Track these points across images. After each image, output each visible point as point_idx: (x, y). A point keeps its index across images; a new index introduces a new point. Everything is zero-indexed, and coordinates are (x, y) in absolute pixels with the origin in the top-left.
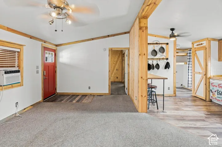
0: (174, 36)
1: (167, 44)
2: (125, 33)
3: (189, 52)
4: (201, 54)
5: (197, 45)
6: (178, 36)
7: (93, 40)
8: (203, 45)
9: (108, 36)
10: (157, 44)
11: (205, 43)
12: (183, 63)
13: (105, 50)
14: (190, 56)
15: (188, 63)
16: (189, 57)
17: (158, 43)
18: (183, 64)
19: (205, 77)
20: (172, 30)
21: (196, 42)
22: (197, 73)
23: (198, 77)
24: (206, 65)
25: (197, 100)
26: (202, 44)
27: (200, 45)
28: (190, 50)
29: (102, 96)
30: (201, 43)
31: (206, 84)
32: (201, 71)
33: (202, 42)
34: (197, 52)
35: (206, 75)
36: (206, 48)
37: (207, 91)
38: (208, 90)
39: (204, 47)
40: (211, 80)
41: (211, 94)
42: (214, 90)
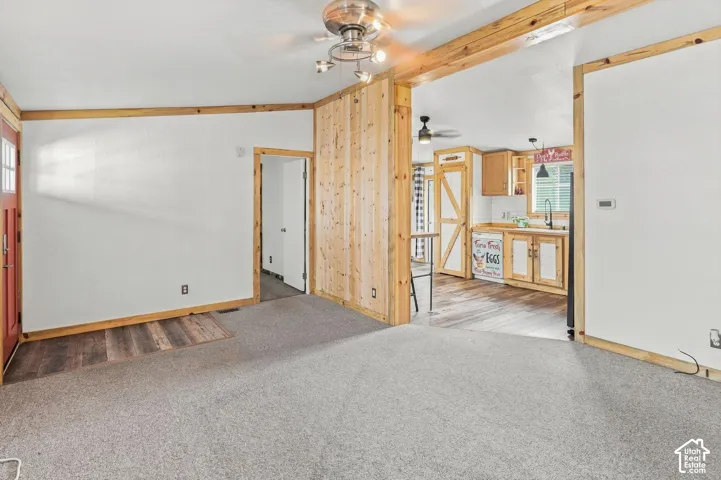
0: (429, 136)
2: (304, 106)
3: (417, 172)
4: (454, 179)
5: (447, 159)
6: (438, 135)
7: (199, 111)
8: (459, 160)
9: (254, 107)
11: (462, 157)
13: (241, 152)
14: (419, 182)
15: (416, 198)
16: (417, 185)
19: (463, 229)
20: (425, 119)
21: (442, 152)
22: (446, 221)
23: (448, 231)
24: (467, 204)
25: (448, 281)
26: (456, 158)
27: (452, 158)
28: (420, 169)
29: (237, 309)
30: (454, 155)
31: (465, 244)
32: (455, 217)
34: (446, 174)
35: (465, 224)
36: (465, 167)
37: (467, 257)
38: (469, 256)
39: (461, 165)
40: (474, 235)
41: (475, 262)
42: (479, 255)
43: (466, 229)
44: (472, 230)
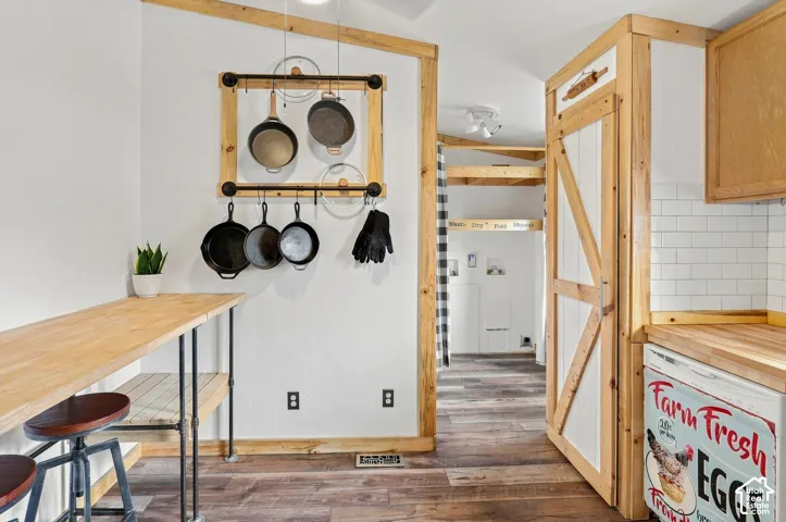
1: (375, 82)
5: (572, 94)
8: (600, 83)
10: (297, 78)
11: (612, 67)
12: (522, 225)
17: (306, 70)
18: (525, 229)
21: (564, 74)
22: (568, 289)
24: (620, 235)
26: (594, 77)
27: (583, 86)
30: (589, 70)
32: (588, 280)
33: (596, 66)
34: (566, 140)
36: (617, 100)
37: (624, 435)
39: (605, 95)
40: (651, 357)
41: (653, 467)
42: (671, 446)
43: (618, 326)
44: (645, 336)
